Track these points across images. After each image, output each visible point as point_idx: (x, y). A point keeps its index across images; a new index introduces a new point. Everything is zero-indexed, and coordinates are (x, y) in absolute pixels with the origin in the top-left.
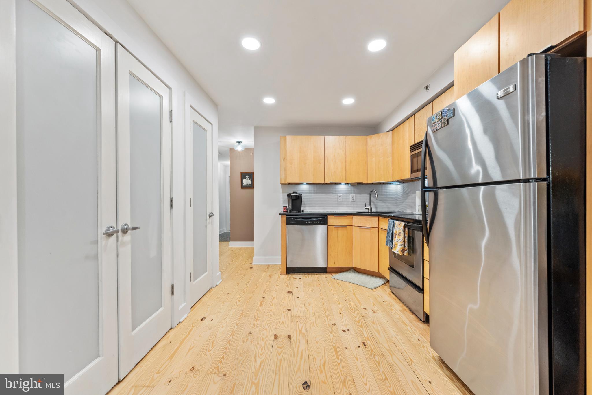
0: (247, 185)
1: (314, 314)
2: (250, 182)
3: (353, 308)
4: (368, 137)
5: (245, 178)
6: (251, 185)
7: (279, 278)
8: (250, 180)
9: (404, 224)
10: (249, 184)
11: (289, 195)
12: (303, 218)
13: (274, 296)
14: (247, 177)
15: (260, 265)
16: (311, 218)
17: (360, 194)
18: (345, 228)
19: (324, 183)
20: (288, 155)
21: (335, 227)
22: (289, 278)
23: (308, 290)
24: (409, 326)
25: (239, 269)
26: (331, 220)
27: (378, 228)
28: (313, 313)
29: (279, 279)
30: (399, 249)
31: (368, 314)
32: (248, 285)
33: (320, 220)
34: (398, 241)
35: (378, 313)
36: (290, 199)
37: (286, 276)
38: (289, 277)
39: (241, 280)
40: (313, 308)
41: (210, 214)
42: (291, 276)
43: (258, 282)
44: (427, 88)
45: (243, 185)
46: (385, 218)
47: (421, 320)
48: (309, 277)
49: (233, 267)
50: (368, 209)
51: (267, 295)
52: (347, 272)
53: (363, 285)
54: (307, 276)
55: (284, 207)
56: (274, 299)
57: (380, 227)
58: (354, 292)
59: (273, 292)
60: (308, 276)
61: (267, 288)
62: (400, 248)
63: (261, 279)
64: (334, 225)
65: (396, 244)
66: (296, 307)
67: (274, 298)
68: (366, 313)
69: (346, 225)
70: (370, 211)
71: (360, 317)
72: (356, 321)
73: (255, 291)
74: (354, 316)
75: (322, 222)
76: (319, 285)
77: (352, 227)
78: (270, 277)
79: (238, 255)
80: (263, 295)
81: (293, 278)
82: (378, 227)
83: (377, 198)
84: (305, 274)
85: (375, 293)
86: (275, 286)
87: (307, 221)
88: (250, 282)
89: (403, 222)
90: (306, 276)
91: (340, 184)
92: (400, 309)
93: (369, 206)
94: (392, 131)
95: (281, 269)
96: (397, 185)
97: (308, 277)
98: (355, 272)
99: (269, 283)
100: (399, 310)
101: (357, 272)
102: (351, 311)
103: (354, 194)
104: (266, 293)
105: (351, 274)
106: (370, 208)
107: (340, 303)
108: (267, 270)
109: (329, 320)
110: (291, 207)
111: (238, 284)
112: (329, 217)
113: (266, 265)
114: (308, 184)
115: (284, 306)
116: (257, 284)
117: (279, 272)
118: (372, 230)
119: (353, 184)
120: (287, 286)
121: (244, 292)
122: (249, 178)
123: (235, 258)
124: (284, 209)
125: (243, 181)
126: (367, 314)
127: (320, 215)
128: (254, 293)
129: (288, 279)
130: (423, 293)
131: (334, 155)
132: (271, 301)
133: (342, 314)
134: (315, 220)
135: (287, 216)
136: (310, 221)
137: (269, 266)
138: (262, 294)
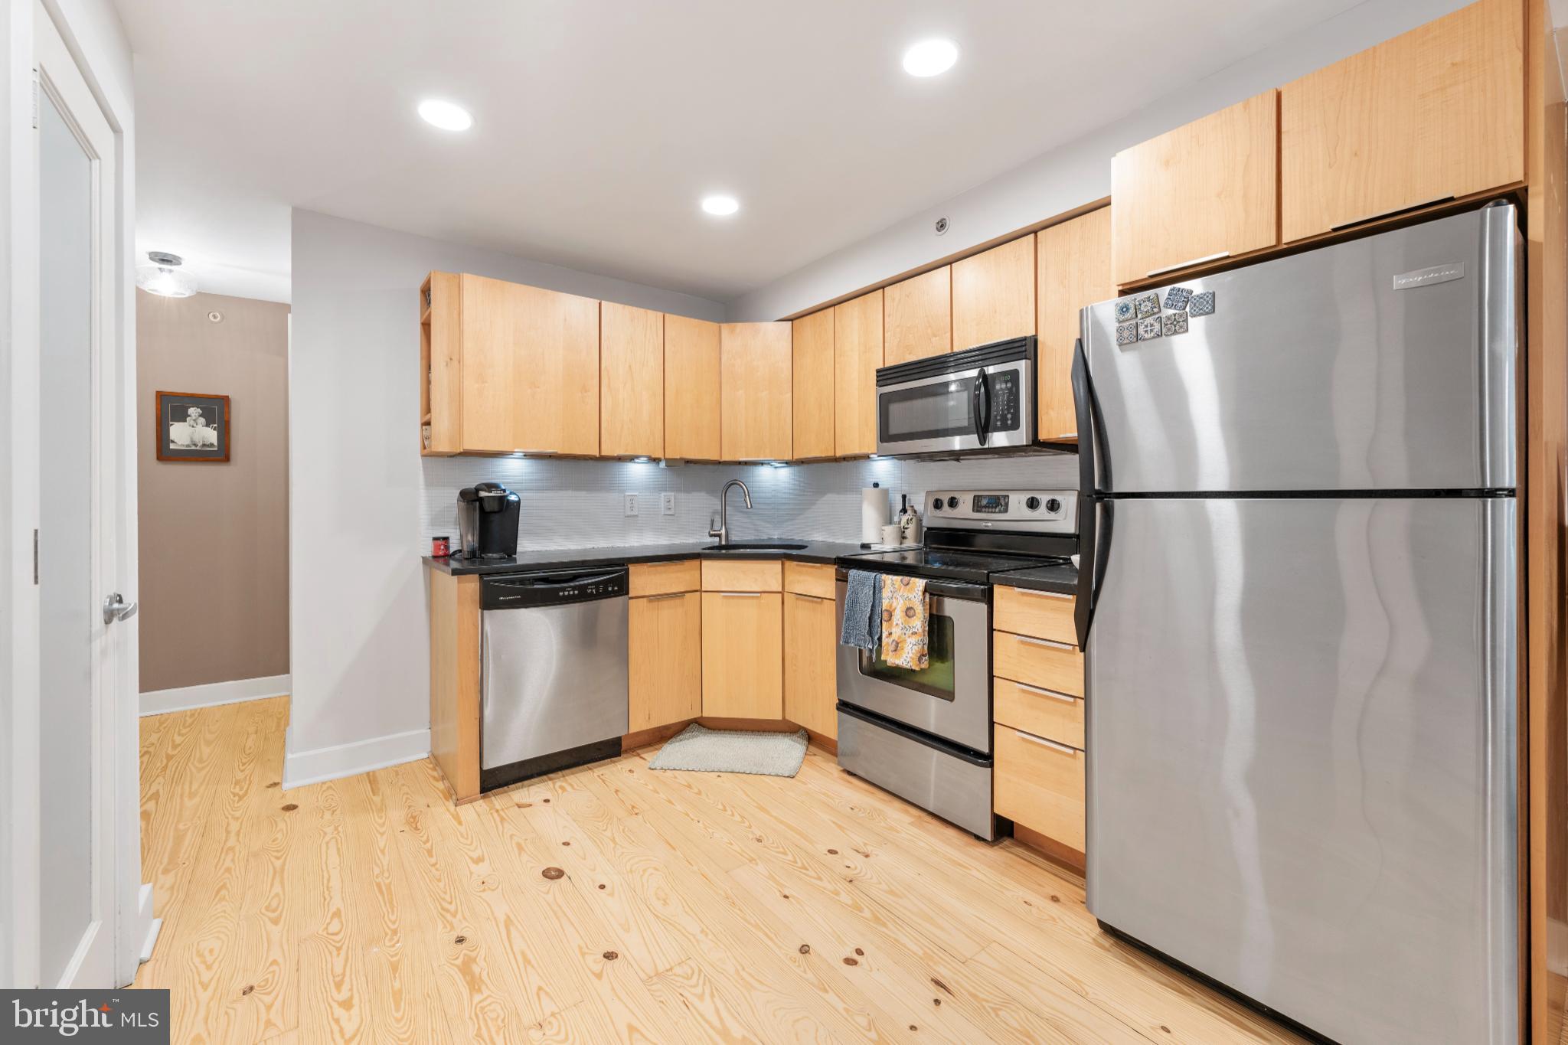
0: (193, 448)
1: (711, 936)
2: (211, 436)
3: (803, 864)
4: (724, 326)
5: (182, 417)
6: (216, 449)
7: (460, 823)
8: (207, 425)
9: (924, 584)
10: (204, 445)
11: (465, 495)
12: (545, 580)
13: (502, 918)
14: (193, 411)
15: (324, 783)
16: (575, 577)
17: (687, 491)
18: (678, 601)
19: (598, 456)
20: (469, 345)
21: (651, 601)
22: (501, 812)
23: (613, 840)
24: (972, 867)
25: (228, 832)
26: (641, 580)
27: (782, 593)
28: (702, 931)
29: (462, 829)
30: (911, 655)
31: (856, 868)
32: (337, 903)
33: (605, 583)
34: (907, 632)
35: (877, 855)
36: (474, 509)
37: (481, 805)
38: (498, 807)
39: (277, 889)
40: (687, 909)
41: (111, 604)
42: (501, 800)
43: (377, 871)
44: (941, 226)
45: (172, 446)
46: (819, 565)
47: (978, 838)
48: (571, 785)
49: (181, 826)
50: (719, 536)
51: (465, 918)
52: (681, 737)
53: (762, 770)
54: (564, 784)
55: (435, 539)
56: (512, 929)
57: (786, 589)
58: (757, 803)
59: (483, 895)
60: (566, 781)
61: (441, 885)
62: (914, 651)
63: (383, 852)
64: (647, 594)
65: (901, 640)
66: (628, 930)
67: (508, 922)
68: (849, 867)
69: (683, 590)
70: (723, 543)
71: (849, 889)
72: (847, 905)
73: (394, 923)
74: (830, 891)
75: (613, 587)
76: (633, 807)
77: (699, 593)
78: (416, 828)
79: (169, 758)
80: (445, 927)
81: (519, 806)
82: (780, 590)
83: (749, 507)
84: (550, 779)
85: (810, 786)
86: (473, 867)
87: (563, 590)
88: (335, 883)
89: (917, 580)
90: (558, 784)
91: (631, 459)
92: (910, 822)
93: (721, 529)
94: (792, 320)
95: (436, 780)
96: (776, 467)
97: (569, 788)
98: (704, 730)
99: (433, 860)
100: (909, 824)
101: (709, 729)
102: (804, 874)
103: (672, 491)
104: (454, 916)
105: (695, 739)
106: (723, 531)
107: (754, 860)
108: (377, 799)
109: (776, 940)
110: (472, 540)
111: (272, 915)
112: (633, 569)
113: (358, 778)
114: (528, 456)
115: (580, 948)
116: (379, 880)
117: (441, 795)
118: (762, 601)
119: (672, 463)
120: (520, 847)
121: (339, 949)
122: (202, 420)
123: (161, 779)
124: (437, 548)
125: (171, 428)
126: (852, 866)
127: (609, 566)
128: (395, 932)
129: (502, 820)
130: (992, 766)
131: (630, 366)
132: (507, 944)
133: (794, 897)
134: (589, 584)
135: (481, 575)
136: (574, 588)
137: (371, 778)
138: (440, 926)
